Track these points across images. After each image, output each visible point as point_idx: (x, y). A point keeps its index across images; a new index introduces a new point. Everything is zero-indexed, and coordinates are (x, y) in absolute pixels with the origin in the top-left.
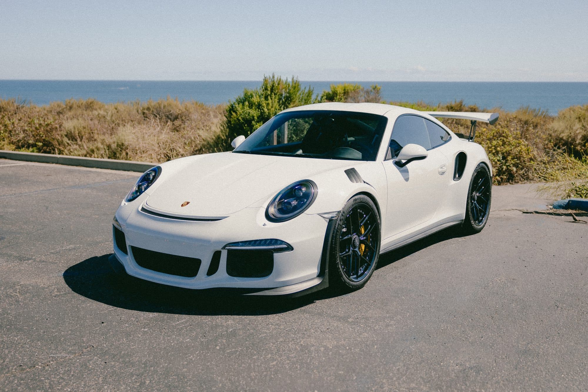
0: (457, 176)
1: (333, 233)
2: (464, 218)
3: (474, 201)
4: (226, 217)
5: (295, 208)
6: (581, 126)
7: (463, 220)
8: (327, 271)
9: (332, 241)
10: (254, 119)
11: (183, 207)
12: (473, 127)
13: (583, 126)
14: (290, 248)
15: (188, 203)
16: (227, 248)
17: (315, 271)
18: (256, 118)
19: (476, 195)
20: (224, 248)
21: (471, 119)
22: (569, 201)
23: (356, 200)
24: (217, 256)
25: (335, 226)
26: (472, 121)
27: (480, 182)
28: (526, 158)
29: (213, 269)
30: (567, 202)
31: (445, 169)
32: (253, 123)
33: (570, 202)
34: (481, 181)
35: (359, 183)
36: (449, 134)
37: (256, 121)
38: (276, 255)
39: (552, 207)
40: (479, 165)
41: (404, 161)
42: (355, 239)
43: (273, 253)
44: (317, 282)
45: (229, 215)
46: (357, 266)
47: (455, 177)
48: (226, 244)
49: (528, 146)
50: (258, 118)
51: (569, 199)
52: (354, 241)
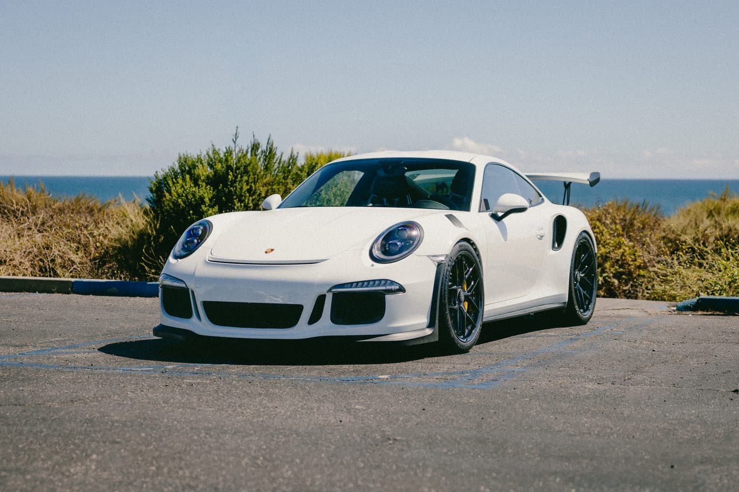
0: (556, 245)
1: (442, 280)
2: (567, 301)
3: (577, 281)
4: (326, 260)
5: (401, 250)
6: (713, 222)
7: (565, 303)
8: (437, 321)
9: (441, 289)
10: (203, 202)
11: (268, 254)
12: (567, 191)
13: (716, 222)
14: (402, 289)
15: (272, 250)
16: (333, 290)
17: (424, 320)
18: (207, 200)
19: (580, 275)
20: (330, 290)
21: (564, 180)
22: (698, 300)
23: (460, 246)
24: (321, 300)
25: (444, 273)
26: (565, 183)
27: (583, 259)
28: (633, 267)
29: (315, 317)
30: (696, 301)
31: (541, 232)
32: (203, 208)
33: (700, 301)
34: (584, 257)
35: (462, 229)
36: (540, 196)
37: (207, 205)
38: (388, 298)
39: (675, 308)
40: (581, 234)
41: (500, 214)
42: (460, 292)
43: (385, 295)
44: (429, 332)
45: (329, 258)
46: (463, 326)
47: (553, 246)
48: (331, 286)
49: (634, 247)
50: (210, 200)
51: (697, 298)
52: (459, 294)
